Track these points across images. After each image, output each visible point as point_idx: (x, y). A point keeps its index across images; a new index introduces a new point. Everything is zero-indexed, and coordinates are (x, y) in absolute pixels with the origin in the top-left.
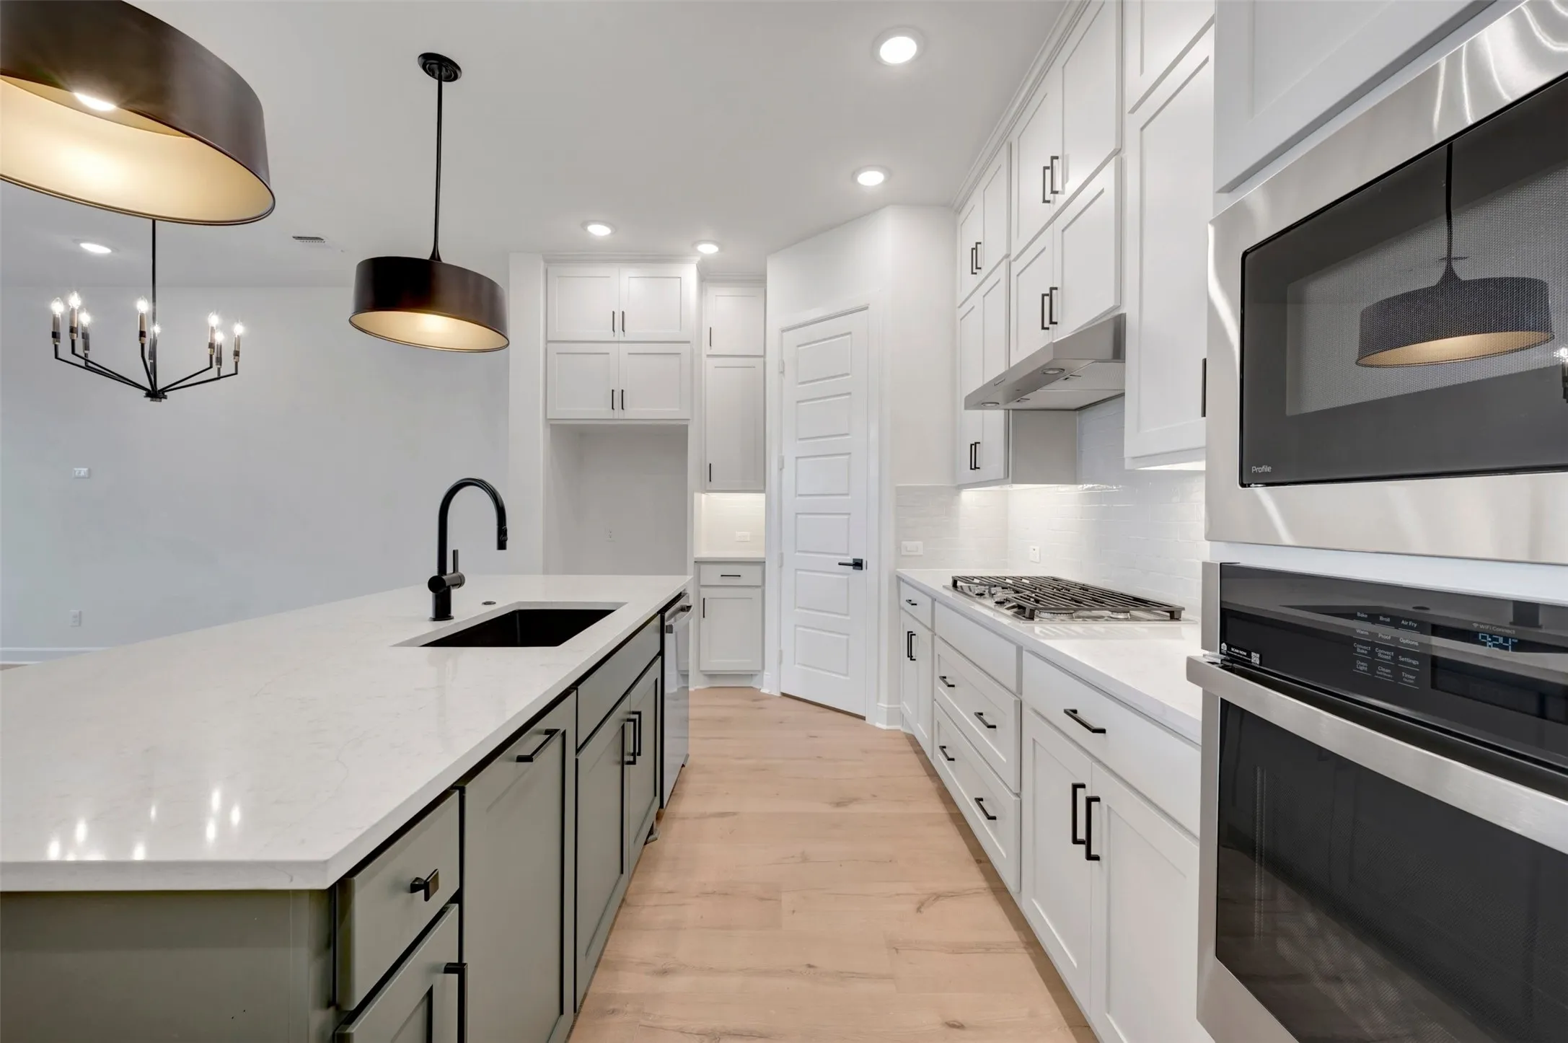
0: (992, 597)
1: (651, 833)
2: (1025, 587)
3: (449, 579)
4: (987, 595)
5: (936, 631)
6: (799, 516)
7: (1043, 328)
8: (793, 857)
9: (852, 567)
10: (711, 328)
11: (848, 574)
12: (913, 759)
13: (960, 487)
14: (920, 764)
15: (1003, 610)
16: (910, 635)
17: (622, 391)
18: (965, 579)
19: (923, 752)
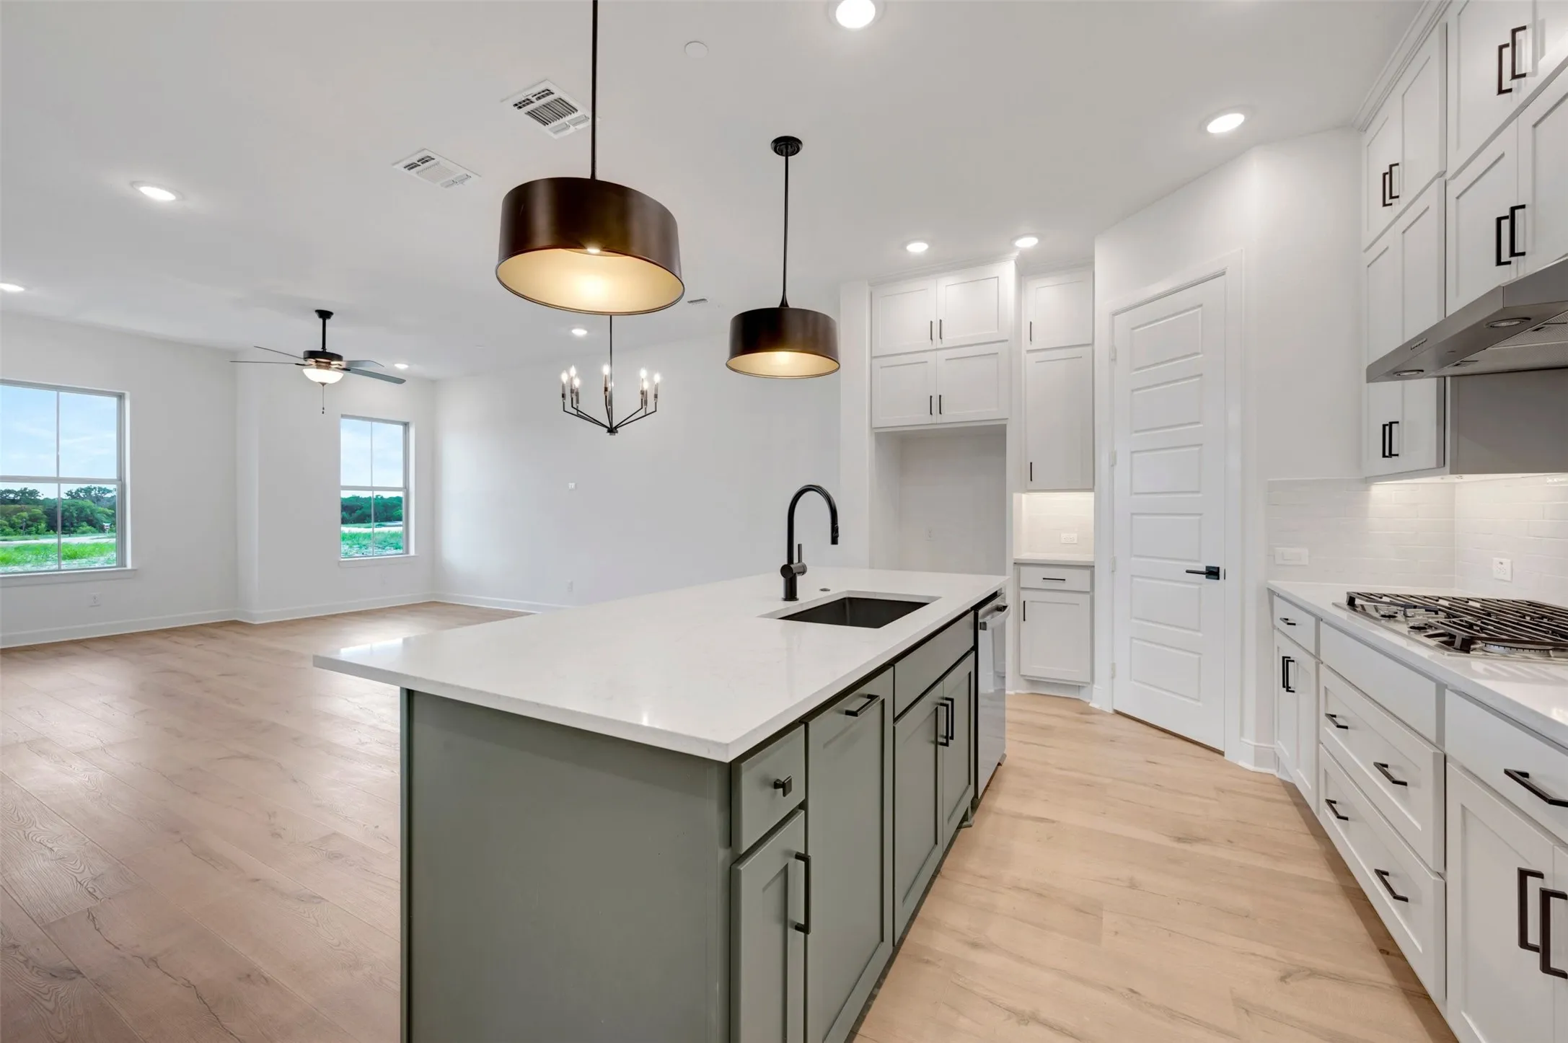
0: (1407, 621)
1: (965, 818)
2: (1469, 611)
3: (795, 568)
4: (1400, 617)
5: (1321, 658)
6: (1135, 517)
7: (1499, 263)
8: (1118, 879)
9: (1204, 576)
10: (1031, 323)
11: (1200, 584)
12: (1292, 811)
13: (1369, 480)
14: (1302, 820)
15: (1421, 637)
16: (1286, 661)
17: (940, 396)
18: (1369, 597)
19: (1308, 807)
